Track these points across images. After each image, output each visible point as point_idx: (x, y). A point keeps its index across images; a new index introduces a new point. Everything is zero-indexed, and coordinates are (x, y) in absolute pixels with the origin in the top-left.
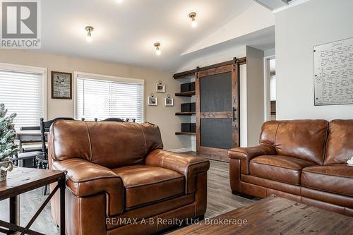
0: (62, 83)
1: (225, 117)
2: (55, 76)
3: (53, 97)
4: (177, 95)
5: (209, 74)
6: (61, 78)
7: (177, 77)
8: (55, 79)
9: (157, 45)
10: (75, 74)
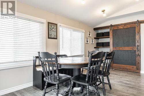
0: (53, 29)
1: (131, 49)
2: (50, 25)
3: (49, 38)
4: (95, 38)
5: (120, 28)
6: (53, 27)
7: (95, 29)
8: (50, 27)
9: (103, 11)
10: (59, 25)
